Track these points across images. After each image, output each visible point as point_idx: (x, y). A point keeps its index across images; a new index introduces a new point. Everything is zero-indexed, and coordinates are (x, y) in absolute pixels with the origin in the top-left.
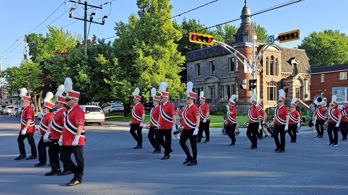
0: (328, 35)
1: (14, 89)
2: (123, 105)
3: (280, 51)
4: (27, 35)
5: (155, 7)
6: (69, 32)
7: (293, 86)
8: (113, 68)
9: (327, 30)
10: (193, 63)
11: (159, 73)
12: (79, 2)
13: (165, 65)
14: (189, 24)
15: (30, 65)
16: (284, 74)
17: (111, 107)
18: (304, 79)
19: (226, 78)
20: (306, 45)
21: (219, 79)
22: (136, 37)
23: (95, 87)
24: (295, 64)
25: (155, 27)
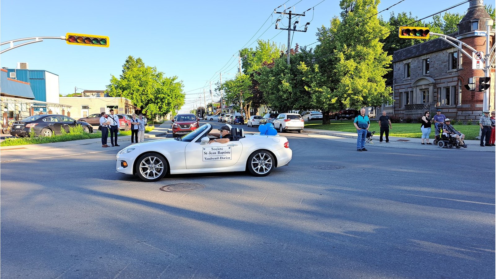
1: (230, 99)
2: (321, 113)
4: (241, 50)
5: (359, 5)
6: (275, 43)
8: (313, 75)
10: (401, 63)
11: (360, 77)
12: (284, 12)
13: (368, 68)
14: (397, 19)
15: (243, 78)
17: (310, 114)
19: (445, 78)
21: (435, 80)
22: (338, 40)
23: (296, 95)
25: (358, 26)
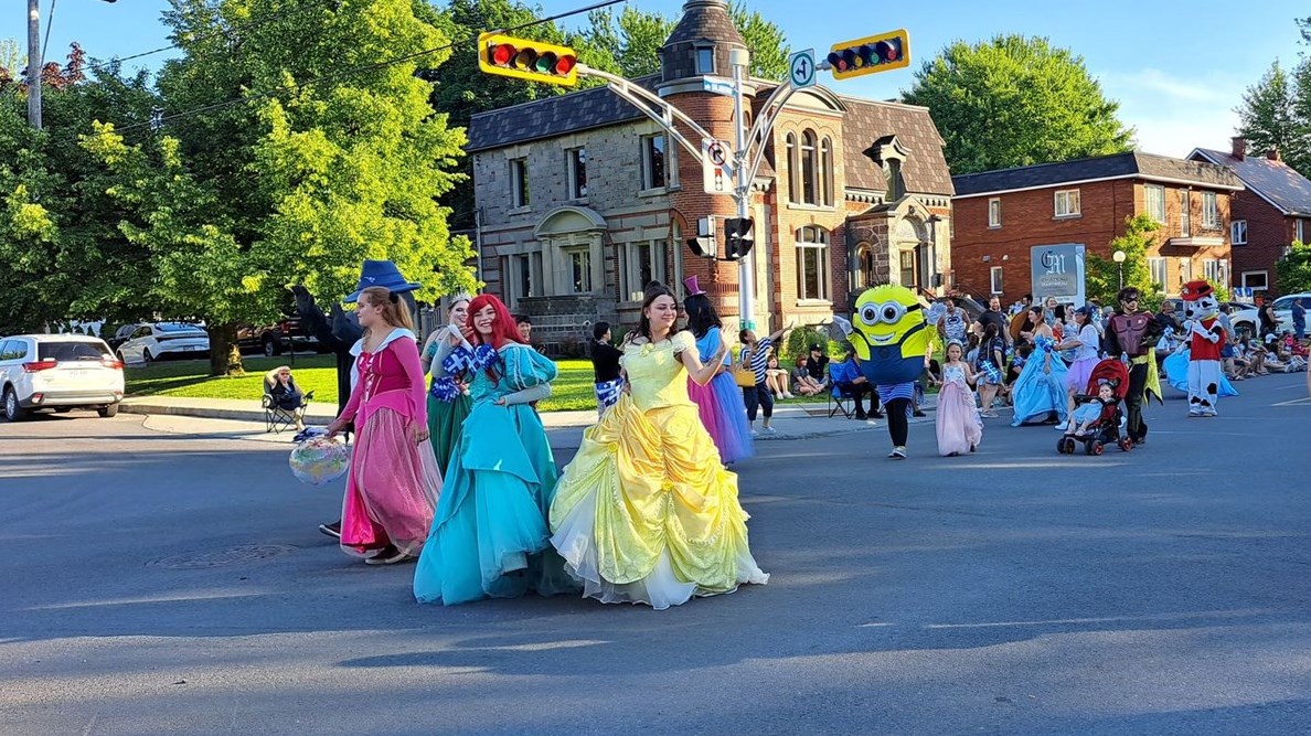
0: (1007, 55)
2: (204, 328)
3: (839, 113)
7: (890, 243)
8: (156, 179)
9: (1005, 37)
10: (497, 155)
11: (356, 198)
14: (477, 6)
16: (854, 199)
17: (152, 338)
18: (928, 216)
19: (634, 215)
20: (932, 92)
21: (605, 218)
22: (258, 50)
24: (894, 162)
25: (334, 10)
